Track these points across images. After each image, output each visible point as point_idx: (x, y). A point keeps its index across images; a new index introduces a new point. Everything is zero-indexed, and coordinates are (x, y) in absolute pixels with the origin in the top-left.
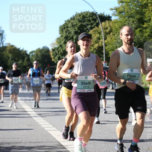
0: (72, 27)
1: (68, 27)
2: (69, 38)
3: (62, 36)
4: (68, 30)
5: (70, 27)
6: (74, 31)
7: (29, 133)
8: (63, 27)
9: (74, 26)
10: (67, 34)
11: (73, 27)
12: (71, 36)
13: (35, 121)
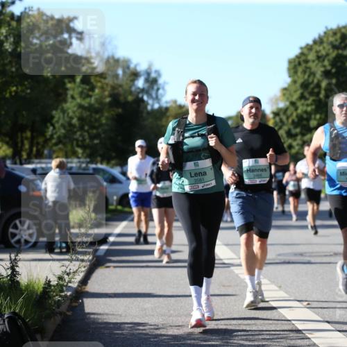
0: (316, 62)
1: (307, 61)
2: (312, 86)
3: (295, 82)
4: (307, 68)
5: (313, 61)
6: (322, 69)
7: (224, 305)
8: (297, 60)
9: (321, 59)
10: (306, 77)
11: (319, 61)
12: (316, 81)
13: (237, 275)
